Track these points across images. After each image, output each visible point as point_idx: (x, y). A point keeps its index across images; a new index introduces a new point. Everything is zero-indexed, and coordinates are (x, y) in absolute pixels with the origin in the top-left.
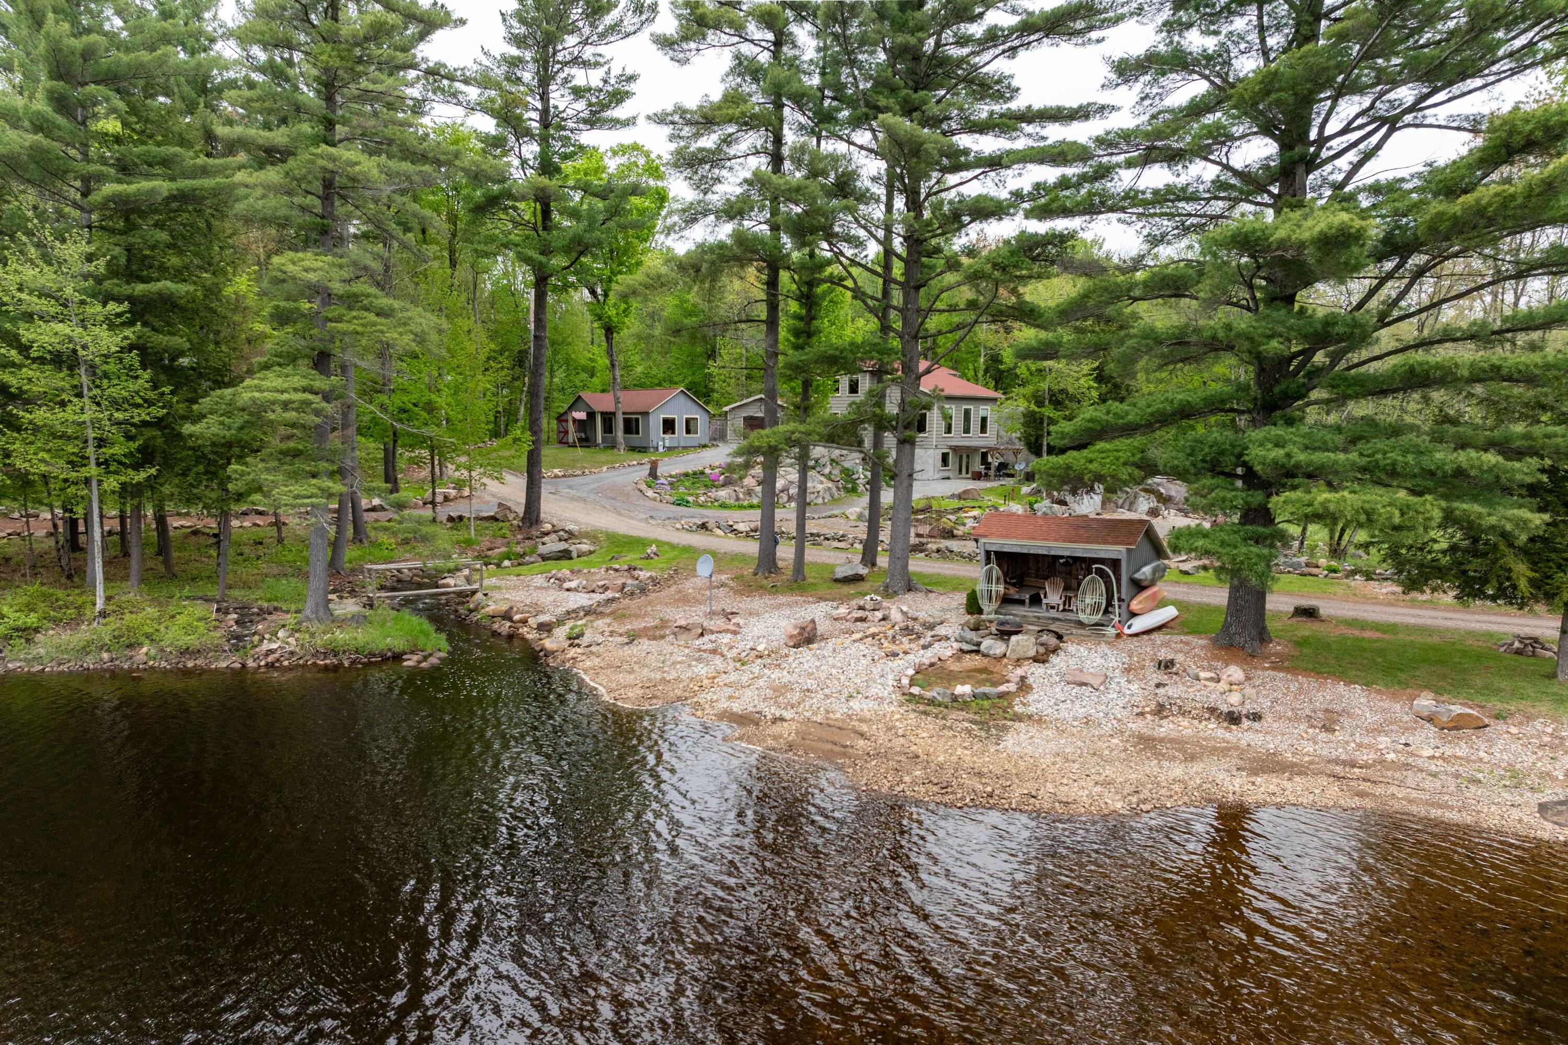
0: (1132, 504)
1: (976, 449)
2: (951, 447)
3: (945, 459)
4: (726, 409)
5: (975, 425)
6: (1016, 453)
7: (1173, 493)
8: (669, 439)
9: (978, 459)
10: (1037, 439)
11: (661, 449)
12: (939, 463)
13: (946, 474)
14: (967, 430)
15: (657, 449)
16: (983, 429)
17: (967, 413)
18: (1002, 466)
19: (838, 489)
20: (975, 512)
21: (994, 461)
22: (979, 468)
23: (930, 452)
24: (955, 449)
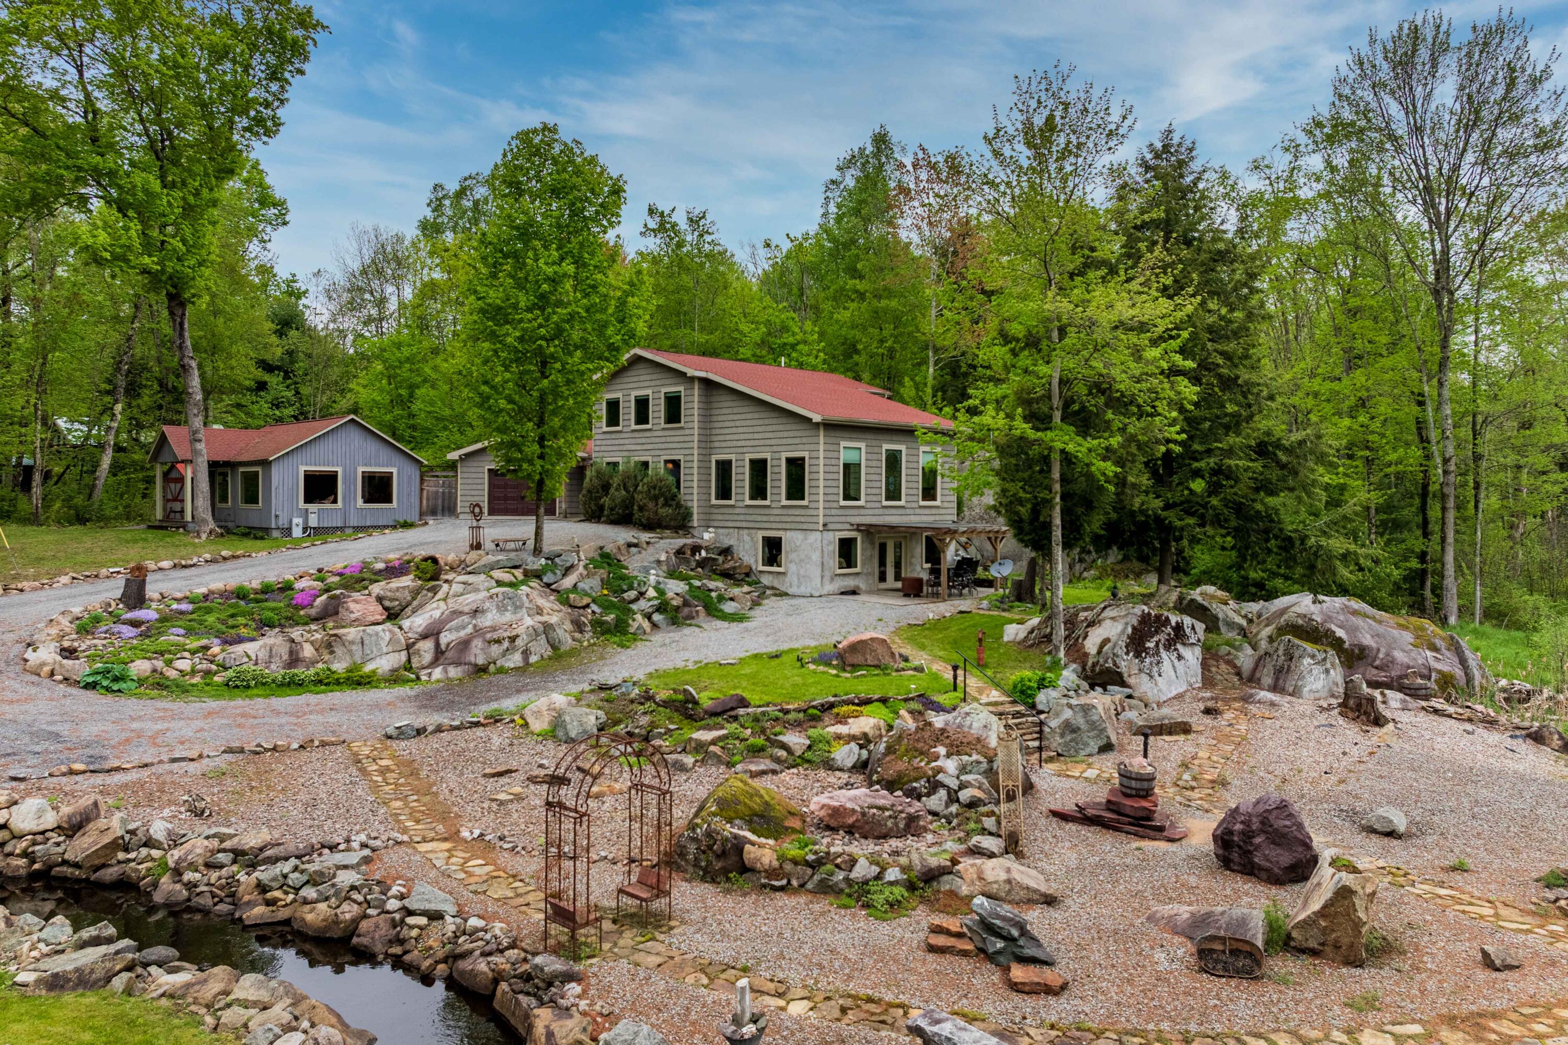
0: (1281, 673)
1: (911, 532)
2: (858, 528)
3: (846, 550)
4: (453, 456)
5: (911, 483)
6: (994, 538)
7: (1367, 640)
8: (316, 514)
9: (920, 550)
10: (1035, 512)
11: (297, 532)
12: (834, 560)
13: (850, 583)
14: (893, 493)
15: (288, 531)
16: (929, 492)
17: (893, 461)
18: (966, 566)
19: (579, 627)
20: (865, 723)
21: (951, 554)
22: (919, 569)
23: (814, 537)
24: (869, 531)
